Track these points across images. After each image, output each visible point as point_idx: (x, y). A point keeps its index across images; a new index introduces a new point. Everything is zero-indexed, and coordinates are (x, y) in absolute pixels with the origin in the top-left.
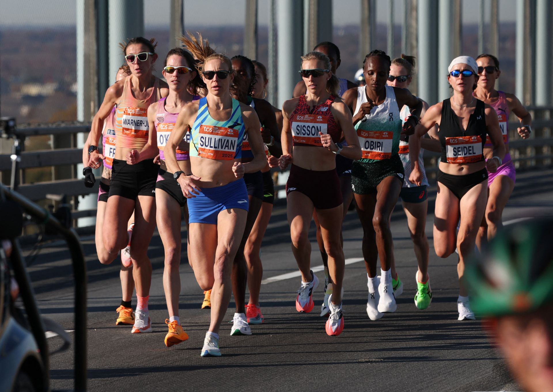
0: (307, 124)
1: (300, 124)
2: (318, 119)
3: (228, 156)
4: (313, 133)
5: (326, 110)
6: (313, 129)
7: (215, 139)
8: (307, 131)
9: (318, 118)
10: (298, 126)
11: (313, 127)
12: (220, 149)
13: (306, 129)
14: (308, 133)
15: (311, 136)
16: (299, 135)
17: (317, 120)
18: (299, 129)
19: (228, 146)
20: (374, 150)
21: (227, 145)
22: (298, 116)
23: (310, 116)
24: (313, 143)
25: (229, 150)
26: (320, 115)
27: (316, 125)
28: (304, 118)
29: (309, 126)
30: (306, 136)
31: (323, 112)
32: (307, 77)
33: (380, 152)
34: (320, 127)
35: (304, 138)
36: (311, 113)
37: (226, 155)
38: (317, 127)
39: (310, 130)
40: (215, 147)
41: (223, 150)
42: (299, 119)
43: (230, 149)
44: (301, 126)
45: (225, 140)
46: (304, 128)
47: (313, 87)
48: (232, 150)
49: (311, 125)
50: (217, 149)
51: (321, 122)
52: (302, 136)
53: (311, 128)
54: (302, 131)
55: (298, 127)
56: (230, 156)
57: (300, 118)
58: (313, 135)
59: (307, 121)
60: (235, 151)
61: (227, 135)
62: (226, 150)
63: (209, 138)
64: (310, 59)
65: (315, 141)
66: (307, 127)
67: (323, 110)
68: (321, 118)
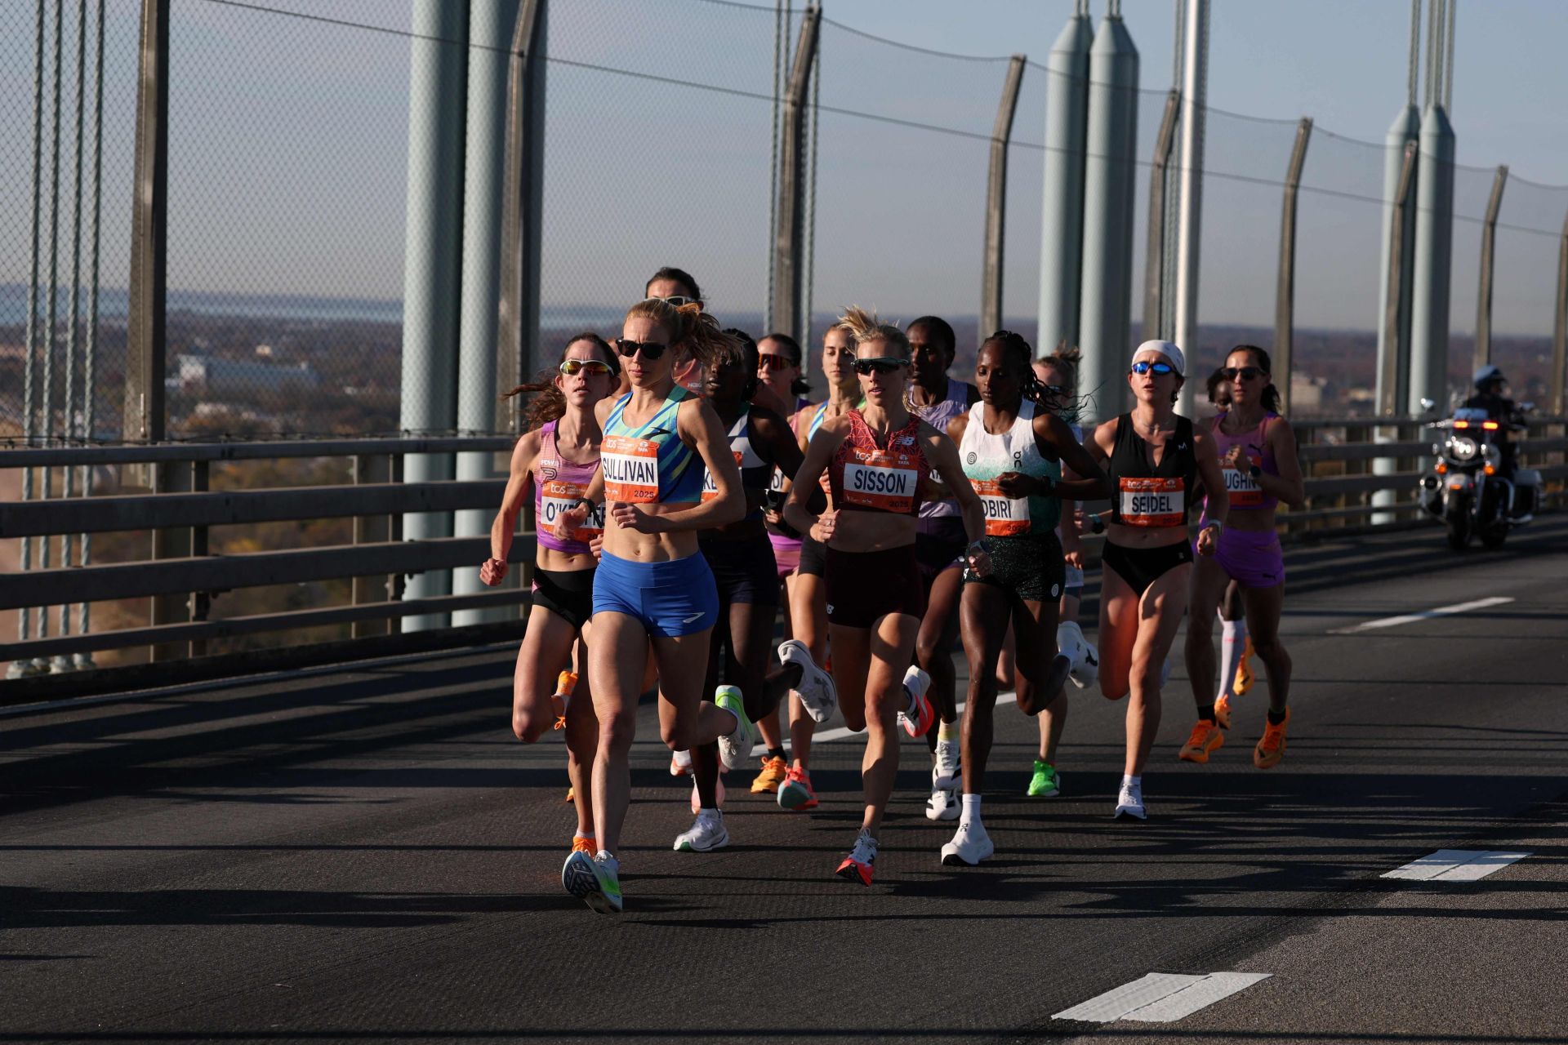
0: (877, 470)
3: (644, 494)
4: (890, 487)
5: (911, 443)
6: (891, 479)
8: (877, 483)
9: (901, 458)
10: (858, 472)
11: (891, 475)
13: (875, 479)
14: (880, 486)
15: (885, 492)
16: (861, 490)
17: (900, 462)
18: (862, 478)
20: (997, 518)
21: (641, 473)
22: (857, 453)
23: (883, 455)
24: (888, 507)
26: (902, 453)
27: (896, 472)
28: (870, 457)
29: (881, 474)
30: (875, 491)
31: (905, 447)
32: (867, 373)
33: (1008, 519)
34: (905, 476)
35: (870, 496)
36: (883, 448)
37: (641, 493)
38: (899, 476)
39: (884, 481)
40: (620, 478)
42: (859, 458)
43: (647, 481)
45: (635, 463)
47: (878, 393)
49: (886, 471)
51: (906, 467)
52: (867, 491)
53: (886, 476)
54: (868, 482)
55: (859, 475)
56: (647, 495)
57: (862, 457)
58: (889, 491)
59: (878, 465)
62: (640, 482)
64: (872, 340)
65: (893, 502)
66: (877, 474)
67: (905, 443)
68: (906, 458)
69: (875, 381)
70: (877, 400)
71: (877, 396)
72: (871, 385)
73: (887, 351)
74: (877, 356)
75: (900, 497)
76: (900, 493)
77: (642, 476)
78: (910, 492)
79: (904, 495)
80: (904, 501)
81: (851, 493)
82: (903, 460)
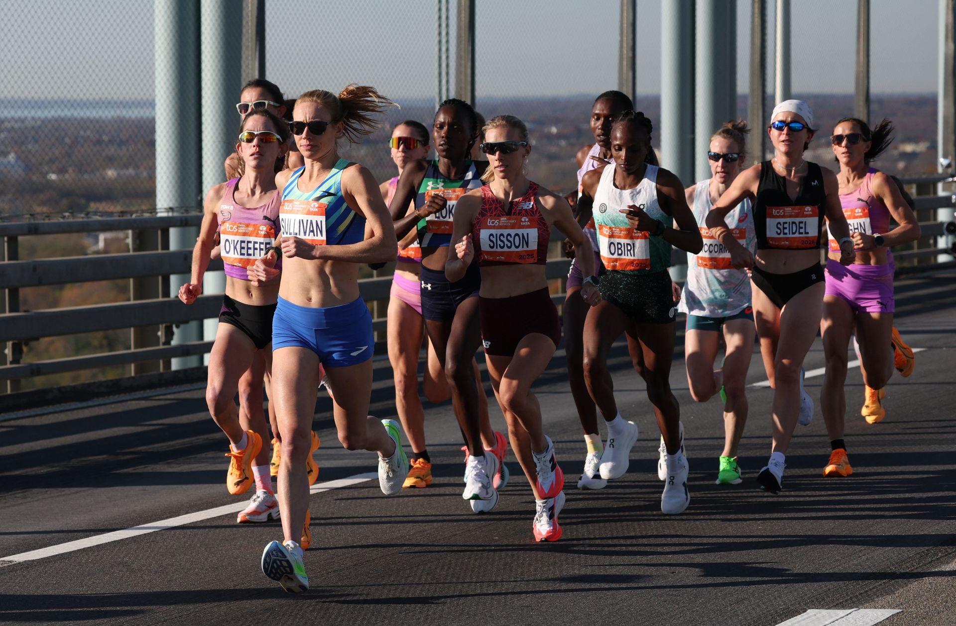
0: (505, 232)
1: (493, 231)
2: (523, 222)
4: (517, 244)
5: (531, 206)
6: (517, 238)
8: (506, 242)
9: (523, 220)
10: (491, 235)
11: (517, 234)
12: (302, 236)
13: (504, 240)
14: (509, 245)
15: (513, 249)
16: (494, 249)
18: (494, 240)
20: (623, 257)
21: (312, 229)
22: (489, 220)
23: (509, 219)
24: (517, 260)
26: (524, 216)
27: (520, 231)
28: (499, 222)
29: (509, 235)
30: (505, 249)
31: (526, 210)
32: (493, 153)
33: (632, 258)
34: (528, 234)
35: (502, 253)
36: (509, 213)
38: (523, 234)
39: (512, 240)
41: (307, 237)
42: (491, 224)
43: (317, 236)
44: (496, 234)
45: (308, 220)
46: (502, 237)
47: (502, 169)
48: (319, 237)
49: (513, 232)
51: (527, 227)
52: (499, 250)
53: (513, 236)
54: (499, 242)
55: (491, 237)
57: (493, 223)
58: (517, 247)
59: (506, 227)
61: (309, 213)
62: (311, 237)
64: (497, 126)
65: (520, 255)
66: (505, 235)
67: (525, 207)
68: (527, 220)
69: (500, 159)
70: (501, 174)
71: (501, 171)
72: (497, 163)
74: (501, 139)
75: (526, 251)
76: (525, 248)
77: (313, 231)
78: (533, 246)
79: (529, 249)
80: (530, 254)
81: (487, 253)
82: (525, 222)
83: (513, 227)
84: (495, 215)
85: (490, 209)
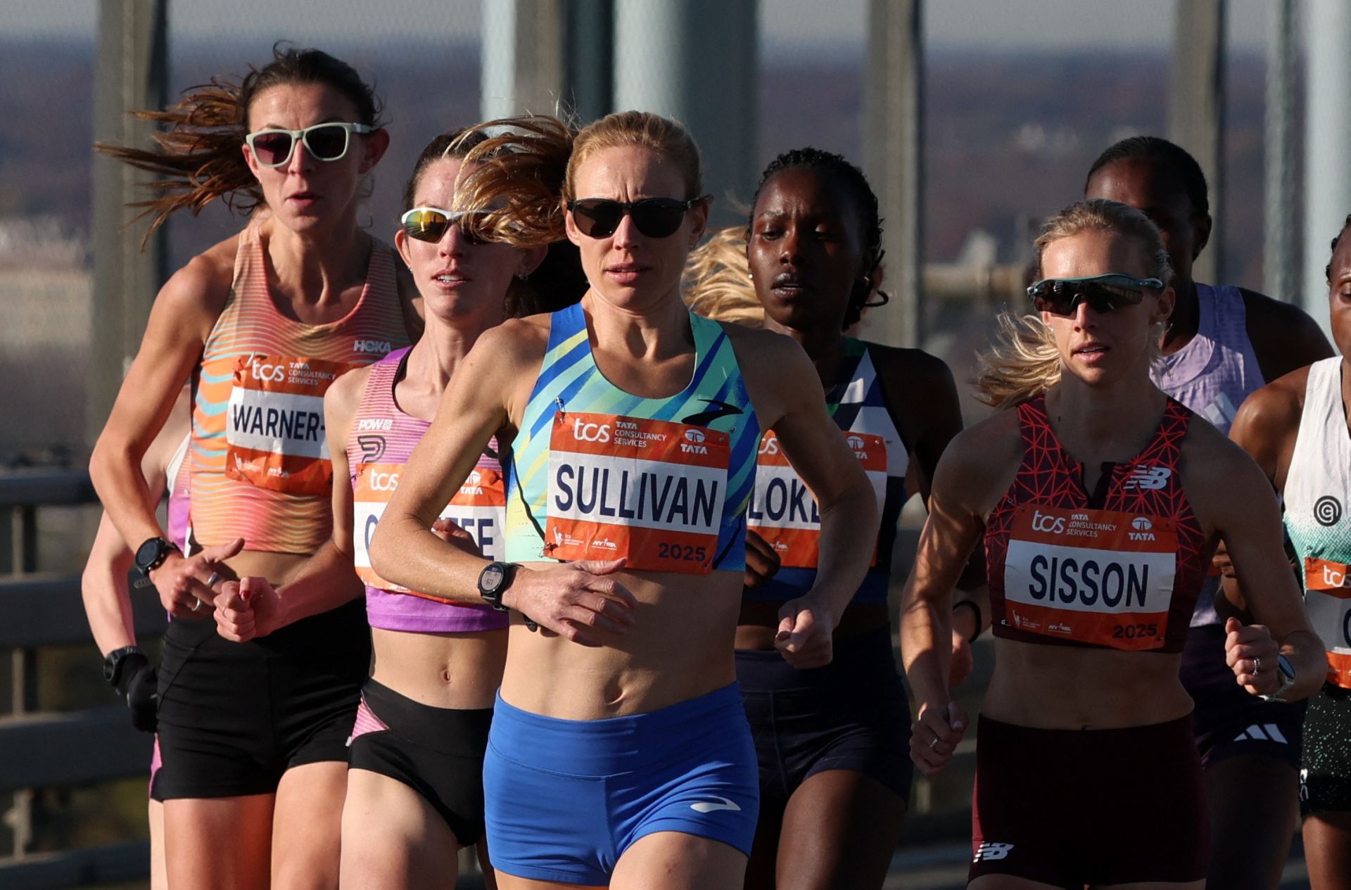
0: (1082, 555)
1: (1047, 551)
2: (1136, 531)
3: (684, 553)
4: (1112, 594)
5: (1162, 483)
6: (1114, 575)
7: (625, 474)
8: (1081, 585)
9: (1136, 525)
10: (1040, 559)
11: (1114, 567)
12: (647, 522)
13: (1077, 577)
14: (1089, 593)
15: (1100, 606)
16: (1045, 602)
17: (1131, 535)
18: (1047, 574)
19: (684, 510)
21: (680, 503)
22: (1037, 515)
23: (1094, 520)
24: (1108, 639)
25: (689, 528)
26: (1140, 514)
27: (1125, 558)
28: (1066, 525)
29: (1090, 565)
30: (1077, 605)
31: (1149, 494)
32: (1067, 310)
34: (1146, 567)
35: (1066, 616)
36: (1095, 503)
37: (676, 551)
38: (1132, 567)
39: (1098, 579)
40: (624, 513)
41: (662, 525)
42: (1041, 527)
43: (694, 522)
44: (1055, 560)
45: (670, 479)
46: (1069, 571)
47: (1092, 357)
48: (700, 528)
49: (1103, 558)
50: (636, 522)
51: (1147, 547)
52: (1058, 604)
53: (1102, 569)
54: (1060, 583)
55: (1039, 566)
56: (694, 555)
57: (1048, 524)
58: (1111, 604)
59: (1084, 542)
60: (715, 529)
61: (676, 456)
62: (677, 525)
63: (596, 471)
64: (1078, 231)
65: (1117, 627)
66: (1080, 565)
67: (1148, 484)
68: (1148, 526)
69: (1088, 327)
71: (1089, 365)
72: (1077, 339)
73: (1115, 256)
74: (1092, 270)
75: (1134, 615)
76: (1135, 607)
78: (1159, 599)
79: (1145, 610)
80: (1147, 623)
81: (1023, 609)
82: (1142, 531)
83: (1105, 543)
84: (1056, 499)
85: (1042, 479)
